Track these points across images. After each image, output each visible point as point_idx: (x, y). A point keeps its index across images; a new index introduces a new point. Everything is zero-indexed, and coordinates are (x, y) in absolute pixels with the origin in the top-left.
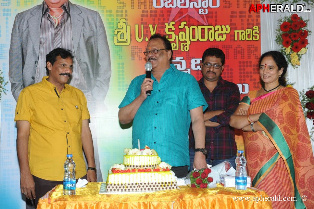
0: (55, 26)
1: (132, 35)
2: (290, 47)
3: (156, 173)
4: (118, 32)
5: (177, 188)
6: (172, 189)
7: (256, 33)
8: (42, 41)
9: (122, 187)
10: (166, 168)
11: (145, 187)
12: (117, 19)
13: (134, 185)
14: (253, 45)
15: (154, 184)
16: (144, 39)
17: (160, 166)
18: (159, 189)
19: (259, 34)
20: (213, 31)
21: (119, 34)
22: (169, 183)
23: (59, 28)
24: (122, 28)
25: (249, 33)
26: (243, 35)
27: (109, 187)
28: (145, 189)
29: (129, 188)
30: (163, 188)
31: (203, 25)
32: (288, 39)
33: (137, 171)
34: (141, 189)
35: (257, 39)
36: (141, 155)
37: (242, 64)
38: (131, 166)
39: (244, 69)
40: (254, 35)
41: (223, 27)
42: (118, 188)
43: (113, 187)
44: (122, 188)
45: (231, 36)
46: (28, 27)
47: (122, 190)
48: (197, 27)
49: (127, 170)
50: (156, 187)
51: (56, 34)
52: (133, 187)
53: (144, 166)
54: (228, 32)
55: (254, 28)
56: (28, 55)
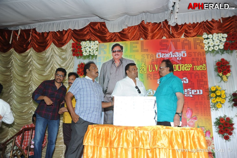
0: (117, 67)
1: (148, 69)
2: (222, 73)
4: (141, 68)
7: (204, 67)
8: (111, 73)
12: (141, 63)
14: (204, 72)
16: (153, 71)
19: (206, 67)
20: (184, 66)
21: (142, 69)
23: (118, 68)
24: (143, 67)
25: (201, 67)
26: (198, 68)
31: (179, 64)
32: (220, 69)
35: (205, 70)
37: (198, 81)
39: (200, 83)
40: (204, 68)
41: (189, 65)
45: (192, 69)
46: (106, 68)
48: (177, 65)
51: (117, 70)
54: (191, 67)
55: (203, 65)
56: (106, 78)
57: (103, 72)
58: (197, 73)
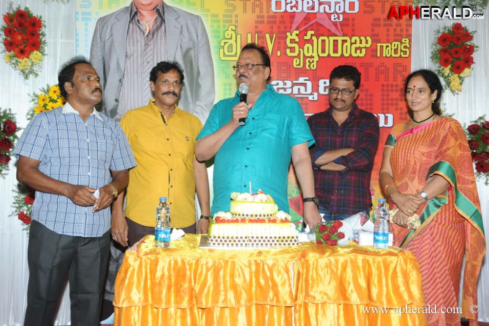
0: (146, 34)
2: (449, 66)
3: (272, 225)
4: (225, 43)
5: (298, 244)
6: (291, 245)
7: (405, 47)
8: (129, 54)
9: (228, 240)
10: (284, 219)
11: (257, 242)
12: (224, 26)
13: (244, 239)
14: (401, 64)
15: (269, 239)
17: (277, 215)
18: (276, 244)
19: (410, 48)
20: (348, 44)
21: (227, 45)
22: (288, 237)
23: (150, 36)
24: (231, 38)
25: (396, 47)
26: (388, 50)
27: (212, 240)
28: (257, 244)
29: (237, 242)
30: (280, 244)
31: (336, 35)
32: (447, 55)
33: (247, 221)
34: (253, 244)
35: (407, 56)
36: (253, 202)
38: (239, 215)
39: (388, 95)
40: (403, 49)
41: (362, 38)
42: (223, 242)
43: (217, 241)
44: (228, 242)
45: (372, 51)
46: (112, 35)
47: (228, 244)
48: (328, 38)
49: (235, 219)
50: (271, 242)
51: (146, 45)
52: (242, 242)
53: (256, 216)
54: (368, 45)
55: (403, 40)
56: (111, 71)
57: (99, 49)
58: (383, 65)
